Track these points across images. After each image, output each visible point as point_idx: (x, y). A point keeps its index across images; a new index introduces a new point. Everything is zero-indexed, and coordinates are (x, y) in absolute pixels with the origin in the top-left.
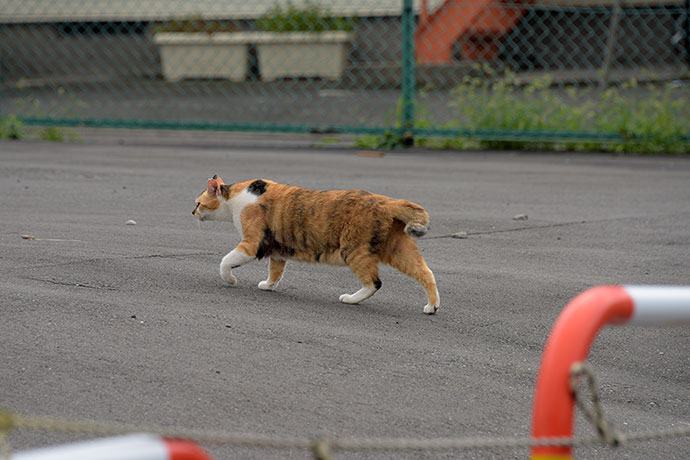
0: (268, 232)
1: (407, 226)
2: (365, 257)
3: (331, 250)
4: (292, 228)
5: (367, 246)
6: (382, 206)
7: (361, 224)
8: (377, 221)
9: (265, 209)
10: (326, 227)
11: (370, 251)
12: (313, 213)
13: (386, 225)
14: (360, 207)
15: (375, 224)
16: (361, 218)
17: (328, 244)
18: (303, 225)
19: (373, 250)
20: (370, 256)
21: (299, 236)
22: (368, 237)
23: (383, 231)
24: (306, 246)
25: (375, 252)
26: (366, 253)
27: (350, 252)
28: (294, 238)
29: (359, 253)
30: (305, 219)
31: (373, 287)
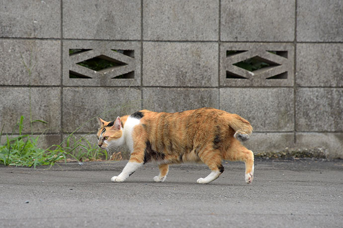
0: (148, 144)
1: (237, 132)
2: (210, 151)
3: (189, 151)
4: (162, 139)
5: (212, 144)
6: (220, 116)
7: (207, 129)
8: (218, 127)
9: (146, 127)
10: (184, 134)
11: (214, 147)
12: (175, 126)
13: (224, 130)
14: (206, 118)
15: (216, 129)
16: (207, 125)
17: (186, 147)
18: (169, 135)
19: (216, 147)
20: (213, 151)
21: (167, 143)
22: (212, 138)
23: (222, 133)
24: (172, 149)
25: (217, 148)
26: (211, 149)
27: (201, 149)
28: (164, 145)
29: (206, 149)
30: (170, 131)
31: (218, 172)
